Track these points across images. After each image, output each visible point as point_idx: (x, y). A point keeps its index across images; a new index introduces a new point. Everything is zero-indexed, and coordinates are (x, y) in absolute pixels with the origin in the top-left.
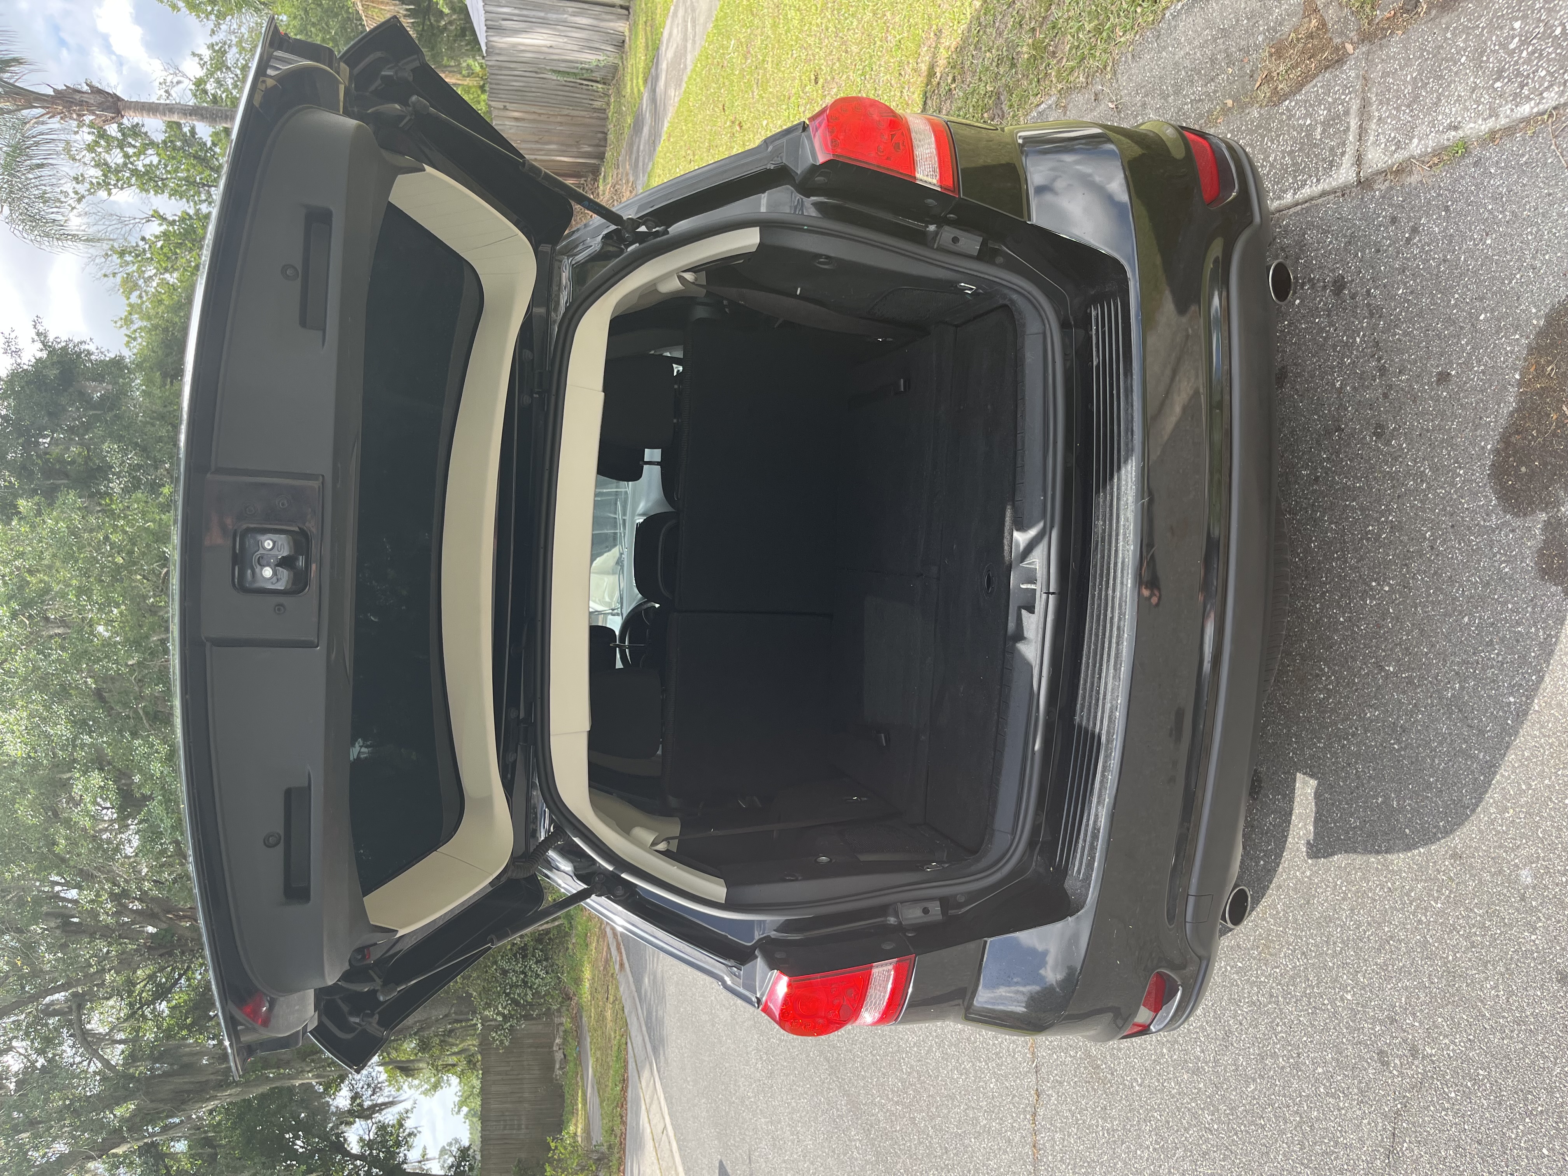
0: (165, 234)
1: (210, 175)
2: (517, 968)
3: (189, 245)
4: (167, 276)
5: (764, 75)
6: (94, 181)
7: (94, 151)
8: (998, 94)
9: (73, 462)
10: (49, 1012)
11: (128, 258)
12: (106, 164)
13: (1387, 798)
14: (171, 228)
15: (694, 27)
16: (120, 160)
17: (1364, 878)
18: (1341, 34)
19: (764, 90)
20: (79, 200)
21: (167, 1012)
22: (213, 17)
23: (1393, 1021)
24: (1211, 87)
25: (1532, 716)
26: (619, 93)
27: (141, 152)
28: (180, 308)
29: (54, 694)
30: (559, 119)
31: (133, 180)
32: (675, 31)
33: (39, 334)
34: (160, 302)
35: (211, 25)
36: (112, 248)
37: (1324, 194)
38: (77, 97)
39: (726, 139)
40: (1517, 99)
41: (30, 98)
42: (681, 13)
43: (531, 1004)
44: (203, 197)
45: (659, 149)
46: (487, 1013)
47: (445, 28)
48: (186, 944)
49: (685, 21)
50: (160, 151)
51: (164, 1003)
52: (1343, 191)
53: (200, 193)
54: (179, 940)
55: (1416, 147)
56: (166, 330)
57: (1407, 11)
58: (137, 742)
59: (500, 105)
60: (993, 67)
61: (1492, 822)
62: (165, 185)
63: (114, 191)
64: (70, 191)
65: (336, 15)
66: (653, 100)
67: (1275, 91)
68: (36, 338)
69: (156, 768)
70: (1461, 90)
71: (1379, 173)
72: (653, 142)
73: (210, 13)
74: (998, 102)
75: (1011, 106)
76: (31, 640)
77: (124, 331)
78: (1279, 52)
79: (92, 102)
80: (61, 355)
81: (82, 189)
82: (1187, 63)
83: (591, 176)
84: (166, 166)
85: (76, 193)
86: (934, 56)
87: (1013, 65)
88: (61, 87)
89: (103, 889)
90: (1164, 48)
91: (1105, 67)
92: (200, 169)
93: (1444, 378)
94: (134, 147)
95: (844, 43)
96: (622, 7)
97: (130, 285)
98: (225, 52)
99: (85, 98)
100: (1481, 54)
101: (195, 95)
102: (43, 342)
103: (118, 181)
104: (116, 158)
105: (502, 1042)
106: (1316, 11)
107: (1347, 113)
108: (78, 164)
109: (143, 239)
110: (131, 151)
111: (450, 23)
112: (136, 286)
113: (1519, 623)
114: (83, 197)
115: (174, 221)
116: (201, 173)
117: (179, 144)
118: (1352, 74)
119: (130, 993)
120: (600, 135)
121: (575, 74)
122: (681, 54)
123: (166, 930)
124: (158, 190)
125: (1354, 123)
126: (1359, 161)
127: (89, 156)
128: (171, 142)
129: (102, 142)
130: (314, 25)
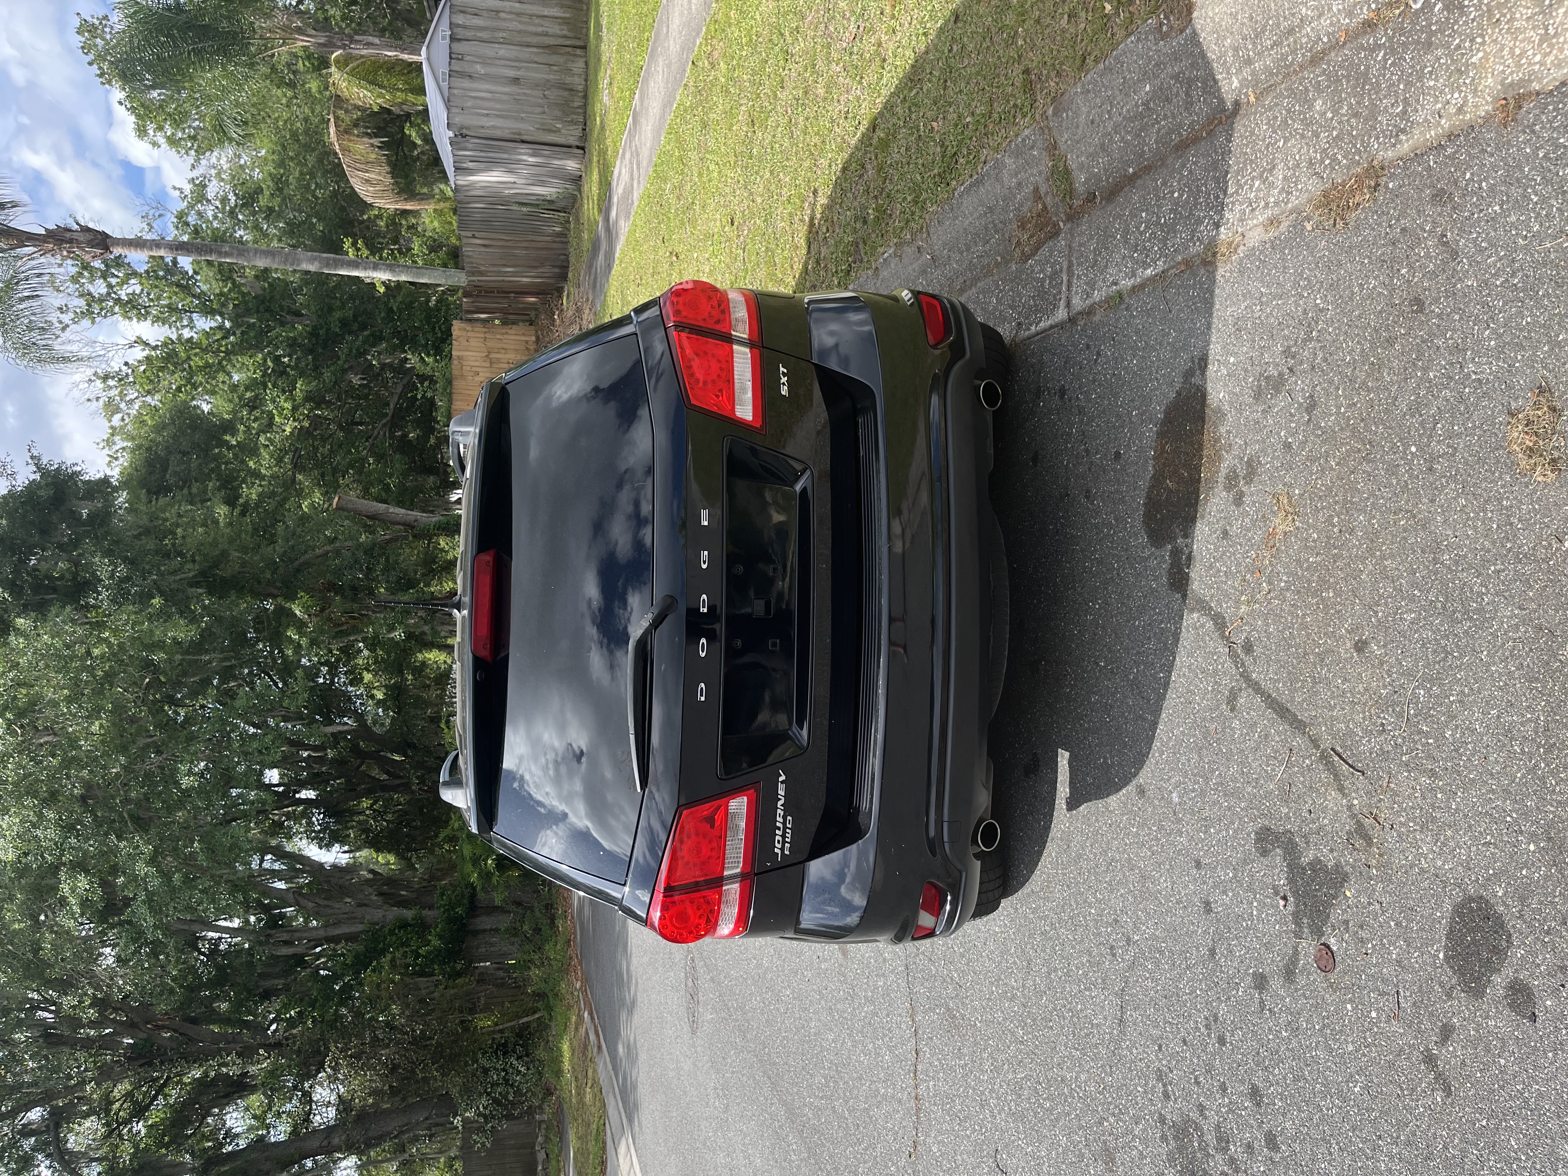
0: (148, 358)
1: (192, 302)
2: (498, 1066)
3: (172, 368)
4: (148, 399)
5: (694, 214)
6: (78, 311)
7: (77, 282)
8: (857, 244)
9: (62, 577)
10: (26, 1131)
11: (111, 383)
12: (90, 294)
13: (1105, 758)
14: (153, 353)
15: (638, 168)
16: (104, 291)
17: (1097, 820)
18: (1057, 215)
19: (695, 228)
20: (63, 329)
21: (143, 1132)
22: (192, 152)
23: (1116, 921)
24: (988, 247)
25: (1172, 685)
26: (577, 220)
27: (124, 282)
28: (163, 428)
29: (44, 800)
30: (525, 244)
31: (117, 309)
32: (623, 171)
33: (32, 457)
34: (143, 422)
35: (190, 160)
36: (96, 374)
37: (1052, 327)
38: (68, 235)
39: (666, 266)
40: (1146, 265)
41: (24, 238)
42: (628, 156)
43: (512, 1103)
44: (185, 323)
45: (613, 272)
46: (468, 1114)
47: (418, 158)
48: (166, 1053)
49: (631, 163)
50: (143, 281)
51: (140, 1124)
52: (1061, 325)
53: (182, 319)
54: (159, 1049)
55: (1097, 296)
56: (149, 449)
57: (1090, 201)
58: (122, 845)
59: (470, 234)
60: (852, 223)
61: (1157, 763)
62: (148, 313)
63: (98, 320)
64: (55, 321)
65: (314, 150)
66: (608, 230)
67: (1023, 253)
68: (30, 461)
69: (142, 868)
70: (1117, 257)
71: (1080, 313)
72: (609, 267)
73: (190, 149)
74: (857, 251)
75: (866, 253)
76: (22, 748)
77: (107, 451)
78: (1022, 227)
79: (82, 239)
80: (54, 477)
81: (66, 318)
82: (971, 229)
83: (556, 294)
84: (149, 294)
85: (60, 322)
86: (813, 211)
87: (865, 222)
88: (52, 227)
89: (86, 994)
90: (957, 218)
91: (922, 228)
92: (182, 296)
93: (1118, 455)
94: (117, 277)
95: (751, 194)
96: (578, 147)
97: (111, 408)
98: (205, 186)
99: (75, 236)
100: (1127, 233)
101: (177, 228)
102: (36, 464)
103: (101, 309)
104: (99, 288)
105: (483, 1144)
106: (1040, 198)
107: (1061, 271)
108: (61, 295)
109: (126, 364)
110: (113, 281)
111: (422, 153)
112: (118, 410)
113: (1162, 622)
114: (67, 326)
115: (157, 346)
116: (182, 300)
117: (161, 273)
118: (1063, 243)
119: (107, 1111)
120: (562, 257)
121: (538, 205)
122: (629, 191)
123: (145, 1040)
124: (141, 317)
125: (1065, 278)
126: (1068, 305)
127: (72, 287)
128: (154, 271)
129: (86, 274)
130: (292, 159)
